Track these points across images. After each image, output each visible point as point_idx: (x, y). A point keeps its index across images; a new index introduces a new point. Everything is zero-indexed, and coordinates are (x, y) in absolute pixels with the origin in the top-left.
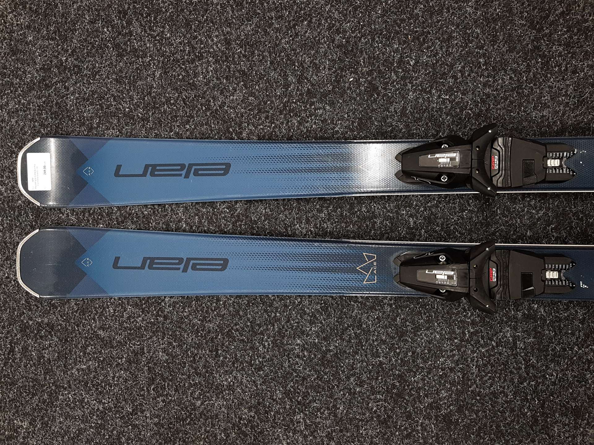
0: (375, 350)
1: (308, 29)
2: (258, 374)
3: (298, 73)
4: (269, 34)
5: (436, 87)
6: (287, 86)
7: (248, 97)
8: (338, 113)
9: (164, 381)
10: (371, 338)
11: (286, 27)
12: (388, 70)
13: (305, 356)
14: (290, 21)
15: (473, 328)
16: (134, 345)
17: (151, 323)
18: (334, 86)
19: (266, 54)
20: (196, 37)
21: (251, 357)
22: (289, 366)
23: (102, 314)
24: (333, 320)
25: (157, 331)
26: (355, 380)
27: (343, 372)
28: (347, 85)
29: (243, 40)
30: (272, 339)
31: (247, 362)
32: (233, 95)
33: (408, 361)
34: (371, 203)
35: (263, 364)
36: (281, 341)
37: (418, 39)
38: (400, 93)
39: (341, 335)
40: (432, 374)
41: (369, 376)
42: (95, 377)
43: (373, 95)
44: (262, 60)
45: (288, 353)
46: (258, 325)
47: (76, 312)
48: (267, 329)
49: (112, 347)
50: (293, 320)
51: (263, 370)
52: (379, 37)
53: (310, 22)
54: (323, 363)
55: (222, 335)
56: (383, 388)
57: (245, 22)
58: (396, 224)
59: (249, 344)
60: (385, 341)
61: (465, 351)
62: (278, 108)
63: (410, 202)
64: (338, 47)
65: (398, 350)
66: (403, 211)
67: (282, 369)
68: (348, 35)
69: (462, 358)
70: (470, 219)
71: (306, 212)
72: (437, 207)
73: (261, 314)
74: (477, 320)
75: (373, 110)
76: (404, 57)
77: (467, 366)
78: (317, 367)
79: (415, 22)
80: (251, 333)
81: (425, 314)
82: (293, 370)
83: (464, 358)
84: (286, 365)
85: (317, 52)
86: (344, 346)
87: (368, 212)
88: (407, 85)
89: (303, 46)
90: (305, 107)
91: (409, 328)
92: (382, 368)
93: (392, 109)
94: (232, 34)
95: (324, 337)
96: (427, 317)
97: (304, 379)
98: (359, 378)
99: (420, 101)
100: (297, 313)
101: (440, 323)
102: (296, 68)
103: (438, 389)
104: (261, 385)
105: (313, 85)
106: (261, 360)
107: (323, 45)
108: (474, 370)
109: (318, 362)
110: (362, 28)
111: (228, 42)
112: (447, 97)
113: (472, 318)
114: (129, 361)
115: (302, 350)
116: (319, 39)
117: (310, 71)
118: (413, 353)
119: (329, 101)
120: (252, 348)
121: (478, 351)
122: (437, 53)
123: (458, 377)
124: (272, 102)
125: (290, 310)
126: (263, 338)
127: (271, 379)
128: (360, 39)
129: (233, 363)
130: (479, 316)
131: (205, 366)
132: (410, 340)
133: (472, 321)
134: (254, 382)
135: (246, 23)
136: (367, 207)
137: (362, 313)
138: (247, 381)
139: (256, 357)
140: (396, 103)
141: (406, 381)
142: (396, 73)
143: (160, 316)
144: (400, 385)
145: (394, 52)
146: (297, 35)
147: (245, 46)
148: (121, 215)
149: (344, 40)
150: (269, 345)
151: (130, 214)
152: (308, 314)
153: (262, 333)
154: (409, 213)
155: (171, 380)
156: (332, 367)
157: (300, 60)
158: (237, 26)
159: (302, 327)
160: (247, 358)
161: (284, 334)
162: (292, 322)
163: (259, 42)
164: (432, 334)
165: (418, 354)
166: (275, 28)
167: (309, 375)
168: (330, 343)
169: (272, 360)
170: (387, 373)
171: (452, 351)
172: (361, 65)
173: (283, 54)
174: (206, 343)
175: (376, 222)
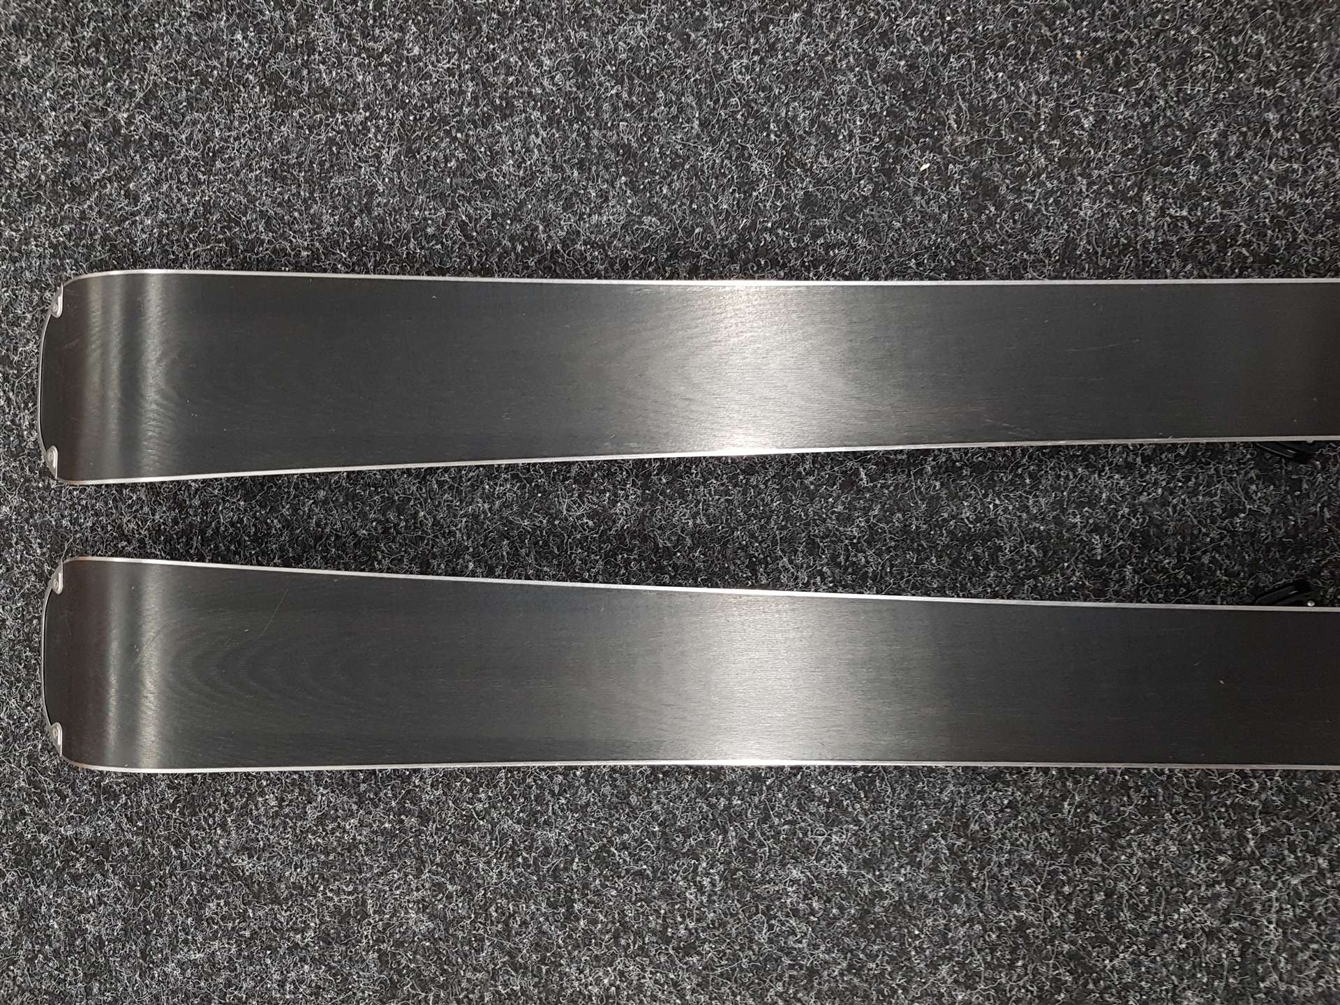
0: (1004, 891)
1: (802, 34)
2: (686, 963)
3: (779, 150)
4: (695, 47)
5: (1154, 187)
6: (747, 184)
7: (639, 217)
8: (892, 256)
9: (426, 989)
10: (995, 858)
11: (741, 27)
12: (1024, 142)
13: (813, 913)
14: (754, 12)
15: (1268, 825)
16: (338, 892)
17: (384, 832)
18: (876, 184)
19: (689, 99)
20: (492, 57)
21: (664, 920)
22: (770, 941)
23: (245, 812)
24: (889, 814)
25: (401, 855)
26: (951, 972)
27: (919, 950)
28: (913, 182)
29: (623, 62)
30: (722, 867)
31: (654, 932)
32: (598, 210)
33: (1096, 915)
34: (986, 496)
35: (698, 938)
36: (746, 872)
37: (1101, 59)
38: (1056, 202)
39: (911, 852)
40: (1158, 947)
41: (989, 959)
42: (229, 984)
43: (986, 207)
44: (677, 117)
45: (768, 906)
46: (681, 830)
47: (173, 807)
48: (708, 843)
49: (276, 900)
50: (779, 816)
51: (699, 953)
52: (997, 55)
53: (809, 13)
54: (862, 928)
55: (582, 859)
56: (1027, 990)
57: (627, 15)
58: (1055, 552)
59: (658, 884)
60: (1033, 864)
61: (1245, 885)
62: (724, 246)
63: (1092, 491)
64: (885, 82)
65: (1067, 889)
66: (1075, 516)
67: (750, 948)
68: (912, 48)
69: (1238, 902)
70: (1253, 535)
71: (808, 524)
72: (1165, 503)
73: (689, 801)
74: (1278, 800)
75: (986, 248)
76: (1065, 108)
77: (1253, 923)
78: (846, 940)
79: (1092, 14)
80: (662, 853)
81: (1138, 790)
82: (781, 949)
83: (1243, 904)
84: (763, 936)
85: (828, 93)
86: (920, 881)
87: (978, 520)
88: (1075, 181)
89: (791, 77)
90: (800, 240)
91: (1095, 829)
92: (1026, 937)
93: (1036, 244)
94: (592, 46)
95: (865, 859)
96: (1143, 798)
97: (812, 972)
98: (962, 965)
99: (1113, 222)
100: (790, 797)
101: (1178, 813)
102: (773, 137)
103: (1175, 987)
104: (693, 991)
105: (818, 182)
106: (692, 925)
107: (844, 74)
108: (1273, 933)
109: (849, 925)
110: (951, 30)
111: (582, 70)
112: (1185, 213)
113: (1263, 797)
114: (325, 938)
115: (806, 897)
116: (834, 61)
117: (811, 145)
118: (1109, 894)
119: (864, 225)
120: (666, 894)
121: (1280, 884)
122: (1153, 98)
123: (1230, 952)
124: (708, 229)
125: (769, 788)
126: (696, 867)
127: (721, 975)
128: (947, 60)
129: (616, 937)
130: (1280, 790)
131: (536, 946)
132: (1099, 860)
133: (1265, 803)
134: (675, 984)
135: (631, 17)
136: (976, 509)
137: (967, 793)
138: (656, 982)
139: (679, 919)
140: (1048, 228)
141: (1090, 970)
142: (1045, 149)
143: (409, 813)
144: (1076, 980)
145: (1037, 93)
146: (772, 48)
147: (631, 79)
148: (293, 540)
149: (902, 63)
150: (713, 884)
151: (318, 538)
152: (820, 799)
153: (692, 853)
154: (1091, 521)
155: (441, 986)
156: (890, 938)
157: (783, 115)
158: (606, 27)
159: (805, 834)
160: (654, 922)
161: (754, 852)
162: (776, 821)
163: (669, 68)
164: (1157, 842)
165: (1121, 896)
166: (711, 30)
167: (826, 962)
168: (881, 876)
169: (723, 924)
170: (1039, 950)
171: (1210, 885)
172: (950, 127)
173: (734, 100)
174: (540, 883)
175: (1000, 548)
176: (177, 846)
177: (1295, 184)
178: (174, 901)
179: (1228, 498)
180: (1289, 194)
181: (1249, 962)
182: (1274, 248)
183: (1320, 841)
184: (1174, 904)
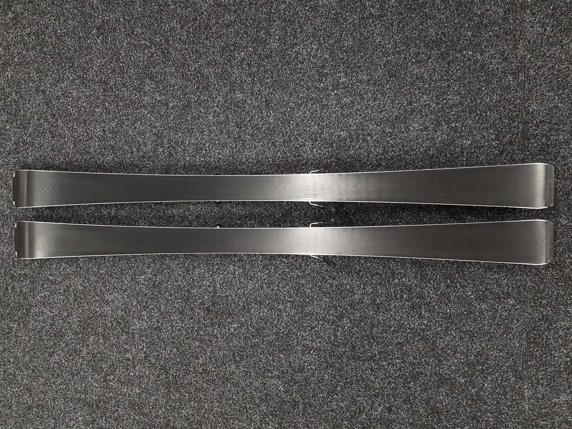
176: (39, 275)
177: (221, 154)
178: (39, 285)
179: (211, 210)
180: (220, 156)
181: (215, 291)
182: (218, 166)
183: (226, 269)
184: (203, 281)
